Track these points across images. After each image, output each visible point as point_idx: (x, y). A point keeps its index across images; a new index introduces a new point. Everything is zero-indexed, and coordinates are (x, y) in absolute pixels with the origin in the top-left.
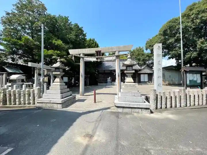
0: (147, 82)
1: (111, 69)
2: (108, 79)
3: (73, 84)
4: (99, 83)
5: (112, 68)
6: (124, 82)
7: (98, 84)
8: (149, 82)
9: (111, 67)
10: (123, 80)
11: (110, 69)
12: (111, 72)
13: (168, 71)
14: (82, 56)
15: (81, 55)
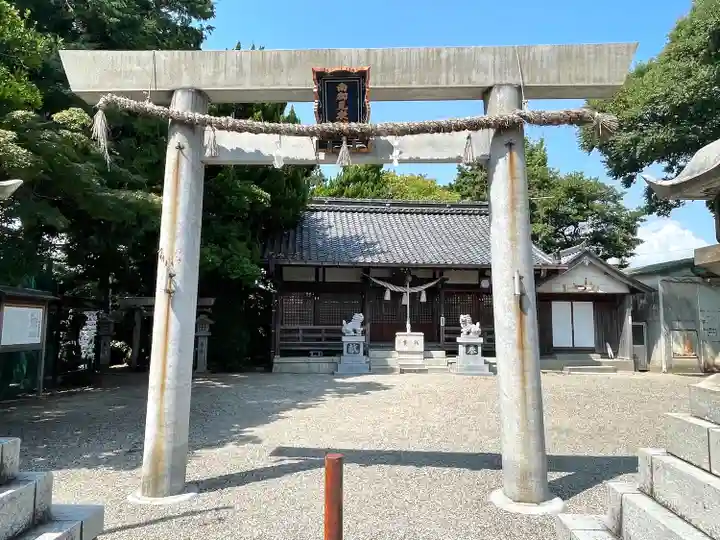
0: (592, 351)
1: (369, 260)
2: (347, 327)
3: (87, 361)
4: (286, 353)
5: (372, 254)
6: (452, 352)
7: (277, 359)
8: (605, 355)
9: (368, 248)
10: (443, 336)
11: (361, 259)
12: (366, 280)
13: (710, 284)
14: (189, 114)
15: (180, 106)
